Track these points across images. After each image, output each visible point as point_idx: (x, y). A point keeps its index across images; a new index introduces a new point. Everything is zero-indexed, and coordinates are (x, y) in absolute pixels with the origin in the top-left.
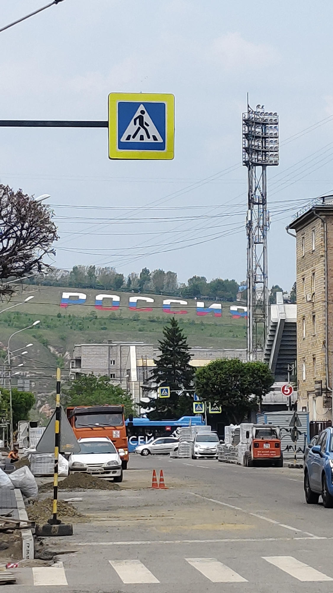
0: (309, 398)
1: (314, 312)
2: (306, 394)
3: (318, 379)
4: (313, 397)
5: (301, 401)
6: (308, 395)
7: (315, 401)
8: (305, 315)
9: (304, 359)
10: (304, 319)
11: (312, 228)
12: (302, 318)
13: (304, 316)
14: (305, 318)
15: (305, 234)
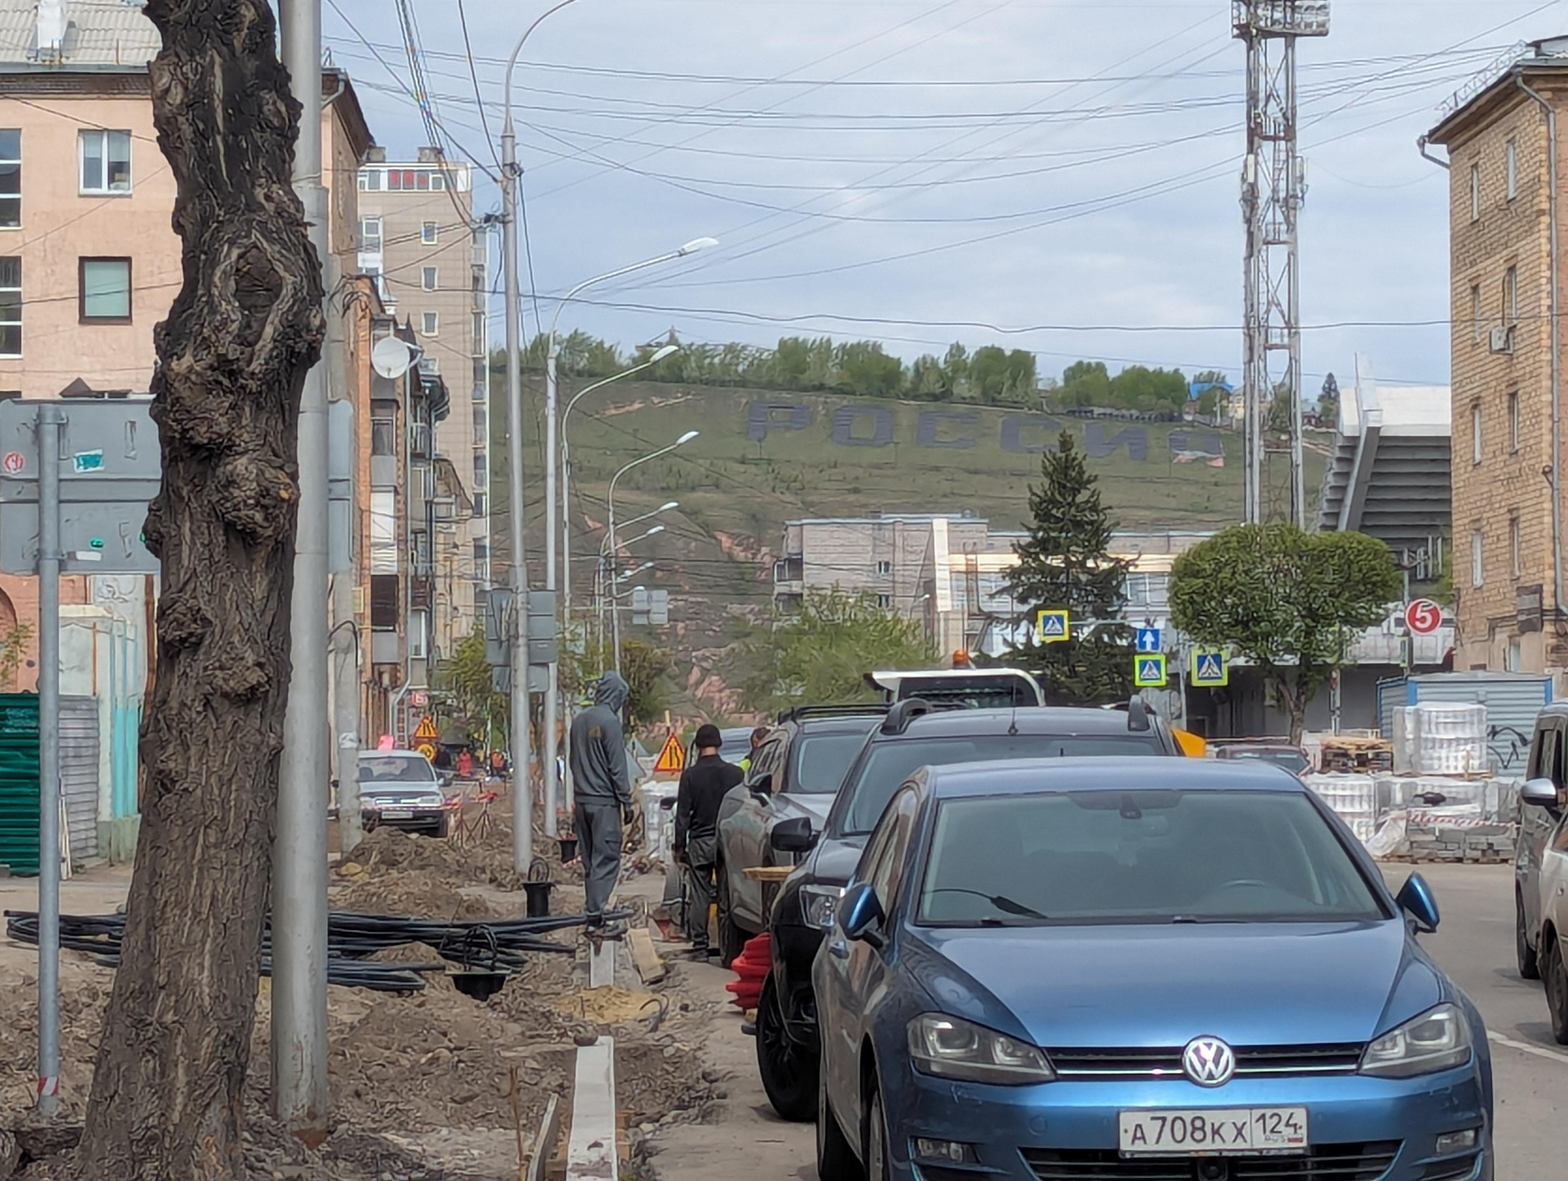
0: (1493, 640)
1: (1515, 383)
2: (1484, 627)
3: (1528, 581)
4: (1510, 637)
5: (1468, 647)
6: (1492, 630)
7: (1518, 646)
8: (1483, 395)
9: (1477, 526)
10: (1475, 407)
11: (1507, 134)
12: (1470, 406)
13: (1478, 398)
14: (1481, 401)
15: (1482, 155)
